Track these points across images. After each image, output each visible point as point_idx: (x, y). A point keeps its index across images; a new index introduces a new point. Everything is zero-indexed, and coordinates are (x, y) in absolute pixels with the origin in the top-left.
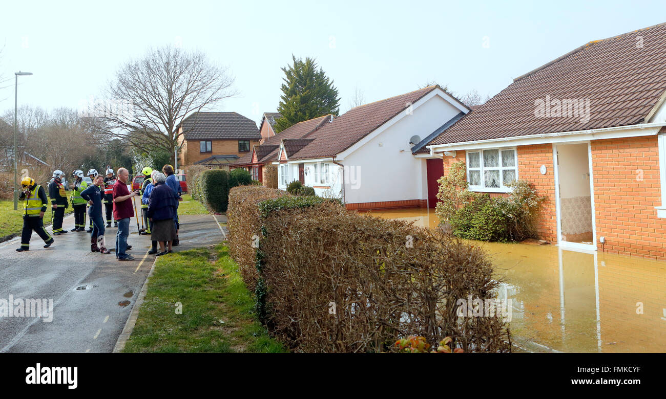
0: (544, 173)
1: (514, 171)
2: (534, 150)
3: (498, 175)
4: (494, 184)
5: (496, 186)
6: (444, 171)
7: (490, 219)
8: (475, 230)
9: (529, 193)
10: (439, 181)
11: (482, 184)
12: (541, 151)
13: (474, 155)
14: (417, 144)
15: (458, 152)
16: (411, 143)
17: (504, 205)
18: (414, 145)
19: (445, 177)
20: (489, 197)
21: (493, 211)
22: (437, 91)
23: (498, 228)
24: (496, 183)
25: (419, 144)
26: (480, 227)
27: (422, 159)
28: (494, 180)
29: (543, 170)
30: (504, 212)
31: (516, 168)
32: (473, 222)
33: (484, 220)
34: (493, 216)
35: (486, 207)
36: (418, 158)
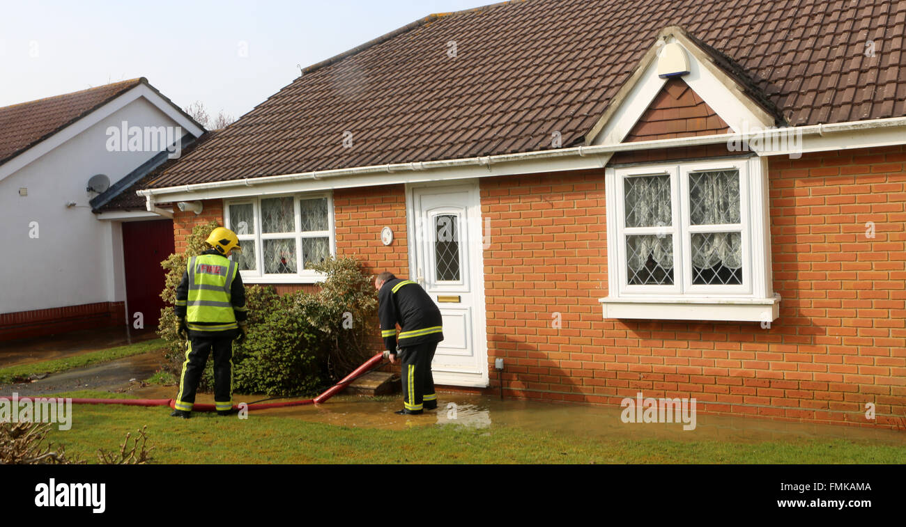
0: (389, 240)
1: (326, 239)
2: (367, 198)
3: (292, 250)
4: (284, 268)
5: (289, 271)
6: (176, 243)
7: (284, 338)
8: (255, 363)
9: (360, 283)
10: (164, 264)
11: (258, 266)
12: (383, 199)
13: (241, 209)
14: (104, 191)
15: (207, 204)
16: (90, 189)
17: (312, 310)
18: (96, 195)
19: (177, 255)
20: (275, 292)
21: (291, 321)
22: (140, 91)
23: (302, 356)
24: (289, 264)
25: (106, 192)
26: (265, 357)
27: (114, 222)
28: (283, 260)
29: (386, 236)
30: (313, 323)
31: (329, 233)
32: (248, 347)
33: (274, 342)
34: (292, 332)
35: (275, 315)
36: (104, 221)
